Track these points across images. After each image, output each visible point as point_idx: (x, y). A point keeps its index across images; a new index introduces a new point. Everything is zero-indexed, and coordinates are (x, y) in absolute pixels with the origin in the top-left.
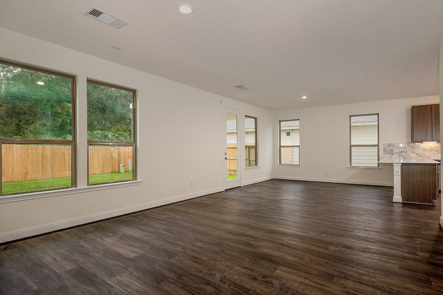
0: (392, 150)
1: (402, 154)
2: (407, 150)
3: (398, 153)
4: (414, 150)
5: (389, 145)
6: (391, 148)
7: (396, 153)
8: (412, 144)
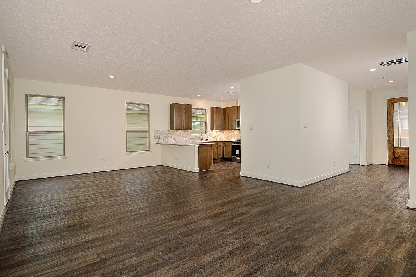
0: (159, 136)
1: (165, 139)
2: (168, 135)
3: (163, 138)
4: (172, 136)
5: (157, 132)
6: (159, 134)
7: (162, 138)
8: (171, 132)
